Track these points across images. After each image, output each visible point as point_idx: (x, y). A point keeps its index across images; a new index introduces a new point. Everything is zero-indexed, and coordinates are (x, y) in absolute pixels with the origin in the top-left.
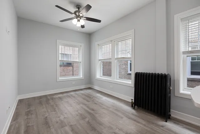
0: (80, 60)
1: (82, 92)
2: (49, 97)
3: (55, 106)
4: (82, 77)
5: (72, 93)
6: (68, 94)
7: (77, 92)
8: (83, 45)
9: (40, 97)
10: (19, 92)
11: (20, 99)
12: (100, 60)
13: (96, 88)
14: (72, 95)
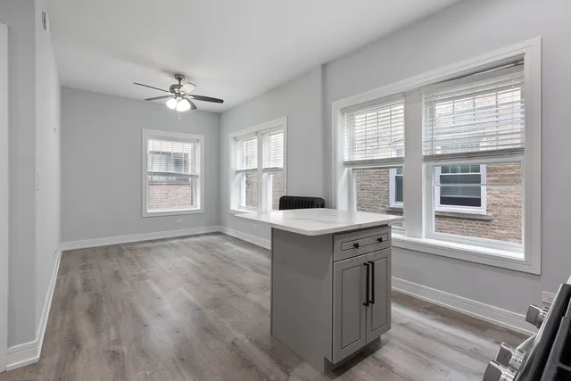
0: (198, 171)
1: (197, 239)
2: (124, 248)
3: (134, 259)
4: (199, 208)
5: (175, 241)
6: (165, 243)
7: (186, 240)
8: (202, 138)
9: (107, 247)
10: (64, 236)
11: (64, 249)
12: (238, 172)
13: (230, 232)
14: (172, 245)
